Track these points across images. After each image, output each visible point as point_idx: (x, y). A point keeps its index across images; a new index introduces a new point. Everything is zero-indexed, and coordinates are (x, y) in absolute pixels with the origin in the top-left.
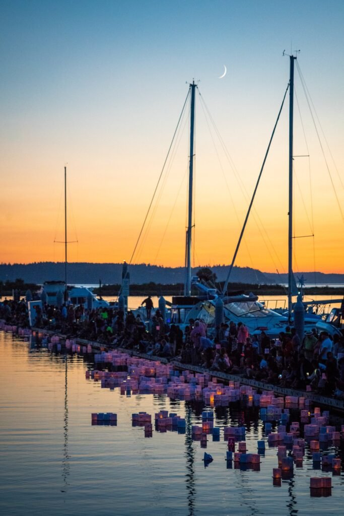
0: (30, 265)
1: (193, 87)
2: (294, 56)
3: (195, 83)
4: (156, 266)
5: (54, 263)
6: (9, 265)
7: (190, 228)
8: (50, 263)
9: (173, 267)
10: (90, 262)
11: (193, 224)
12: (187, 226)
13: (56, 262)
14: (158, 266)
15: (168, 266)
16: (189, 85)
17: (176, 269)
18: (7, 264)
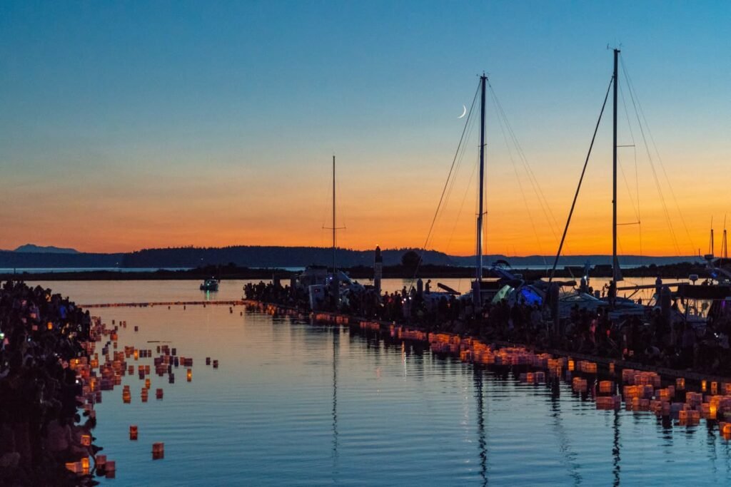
0: (224, 248)
1: (484, 79)
2: (618, 50)
3: (486, 76)
4: (345, 249)
5: (247, 247)
6: (204, 248)
7: (481, 214)
8: (244, 247)
9: (362, 250)
10: (282, 246)
11: (484, 212)
12: (478, 213)
13: (249, 246)
14: (347, 249)
15: (357, 249)
16: (479, 77)
17: (365, 252)
18: (202, 247)
